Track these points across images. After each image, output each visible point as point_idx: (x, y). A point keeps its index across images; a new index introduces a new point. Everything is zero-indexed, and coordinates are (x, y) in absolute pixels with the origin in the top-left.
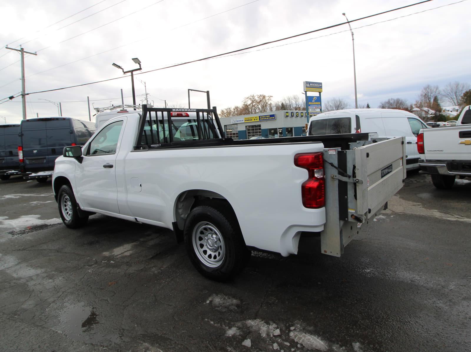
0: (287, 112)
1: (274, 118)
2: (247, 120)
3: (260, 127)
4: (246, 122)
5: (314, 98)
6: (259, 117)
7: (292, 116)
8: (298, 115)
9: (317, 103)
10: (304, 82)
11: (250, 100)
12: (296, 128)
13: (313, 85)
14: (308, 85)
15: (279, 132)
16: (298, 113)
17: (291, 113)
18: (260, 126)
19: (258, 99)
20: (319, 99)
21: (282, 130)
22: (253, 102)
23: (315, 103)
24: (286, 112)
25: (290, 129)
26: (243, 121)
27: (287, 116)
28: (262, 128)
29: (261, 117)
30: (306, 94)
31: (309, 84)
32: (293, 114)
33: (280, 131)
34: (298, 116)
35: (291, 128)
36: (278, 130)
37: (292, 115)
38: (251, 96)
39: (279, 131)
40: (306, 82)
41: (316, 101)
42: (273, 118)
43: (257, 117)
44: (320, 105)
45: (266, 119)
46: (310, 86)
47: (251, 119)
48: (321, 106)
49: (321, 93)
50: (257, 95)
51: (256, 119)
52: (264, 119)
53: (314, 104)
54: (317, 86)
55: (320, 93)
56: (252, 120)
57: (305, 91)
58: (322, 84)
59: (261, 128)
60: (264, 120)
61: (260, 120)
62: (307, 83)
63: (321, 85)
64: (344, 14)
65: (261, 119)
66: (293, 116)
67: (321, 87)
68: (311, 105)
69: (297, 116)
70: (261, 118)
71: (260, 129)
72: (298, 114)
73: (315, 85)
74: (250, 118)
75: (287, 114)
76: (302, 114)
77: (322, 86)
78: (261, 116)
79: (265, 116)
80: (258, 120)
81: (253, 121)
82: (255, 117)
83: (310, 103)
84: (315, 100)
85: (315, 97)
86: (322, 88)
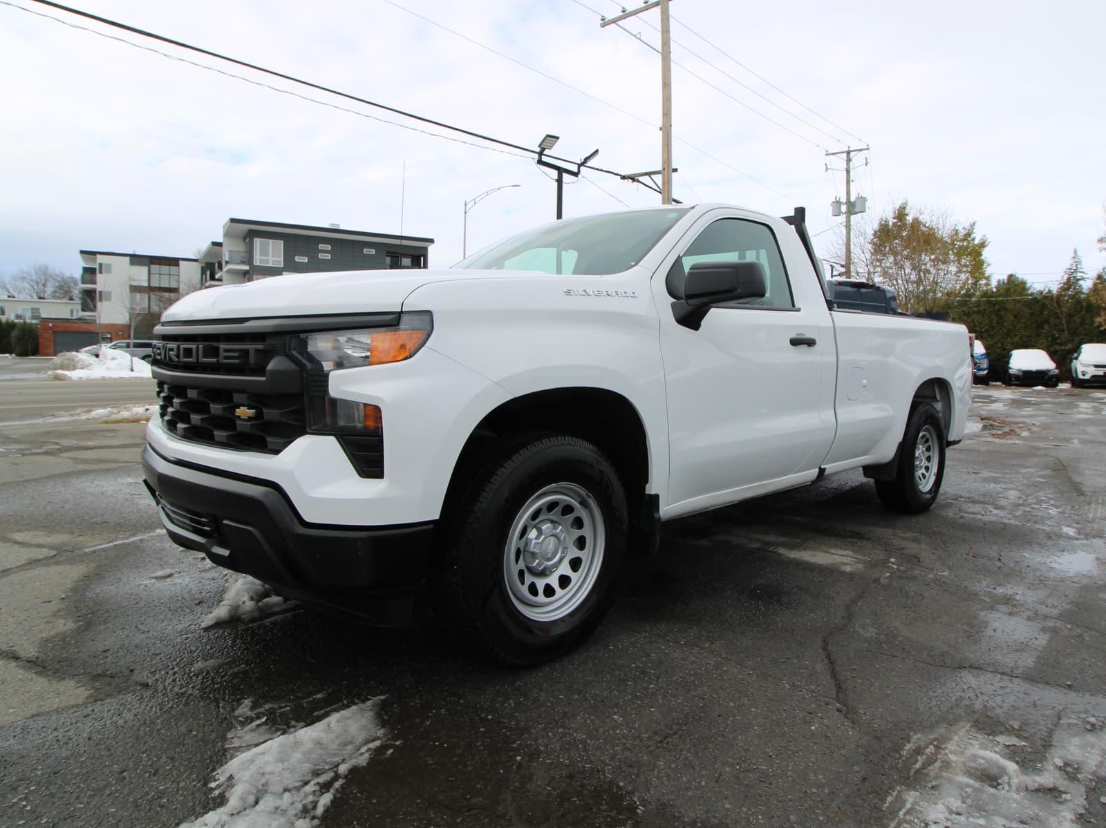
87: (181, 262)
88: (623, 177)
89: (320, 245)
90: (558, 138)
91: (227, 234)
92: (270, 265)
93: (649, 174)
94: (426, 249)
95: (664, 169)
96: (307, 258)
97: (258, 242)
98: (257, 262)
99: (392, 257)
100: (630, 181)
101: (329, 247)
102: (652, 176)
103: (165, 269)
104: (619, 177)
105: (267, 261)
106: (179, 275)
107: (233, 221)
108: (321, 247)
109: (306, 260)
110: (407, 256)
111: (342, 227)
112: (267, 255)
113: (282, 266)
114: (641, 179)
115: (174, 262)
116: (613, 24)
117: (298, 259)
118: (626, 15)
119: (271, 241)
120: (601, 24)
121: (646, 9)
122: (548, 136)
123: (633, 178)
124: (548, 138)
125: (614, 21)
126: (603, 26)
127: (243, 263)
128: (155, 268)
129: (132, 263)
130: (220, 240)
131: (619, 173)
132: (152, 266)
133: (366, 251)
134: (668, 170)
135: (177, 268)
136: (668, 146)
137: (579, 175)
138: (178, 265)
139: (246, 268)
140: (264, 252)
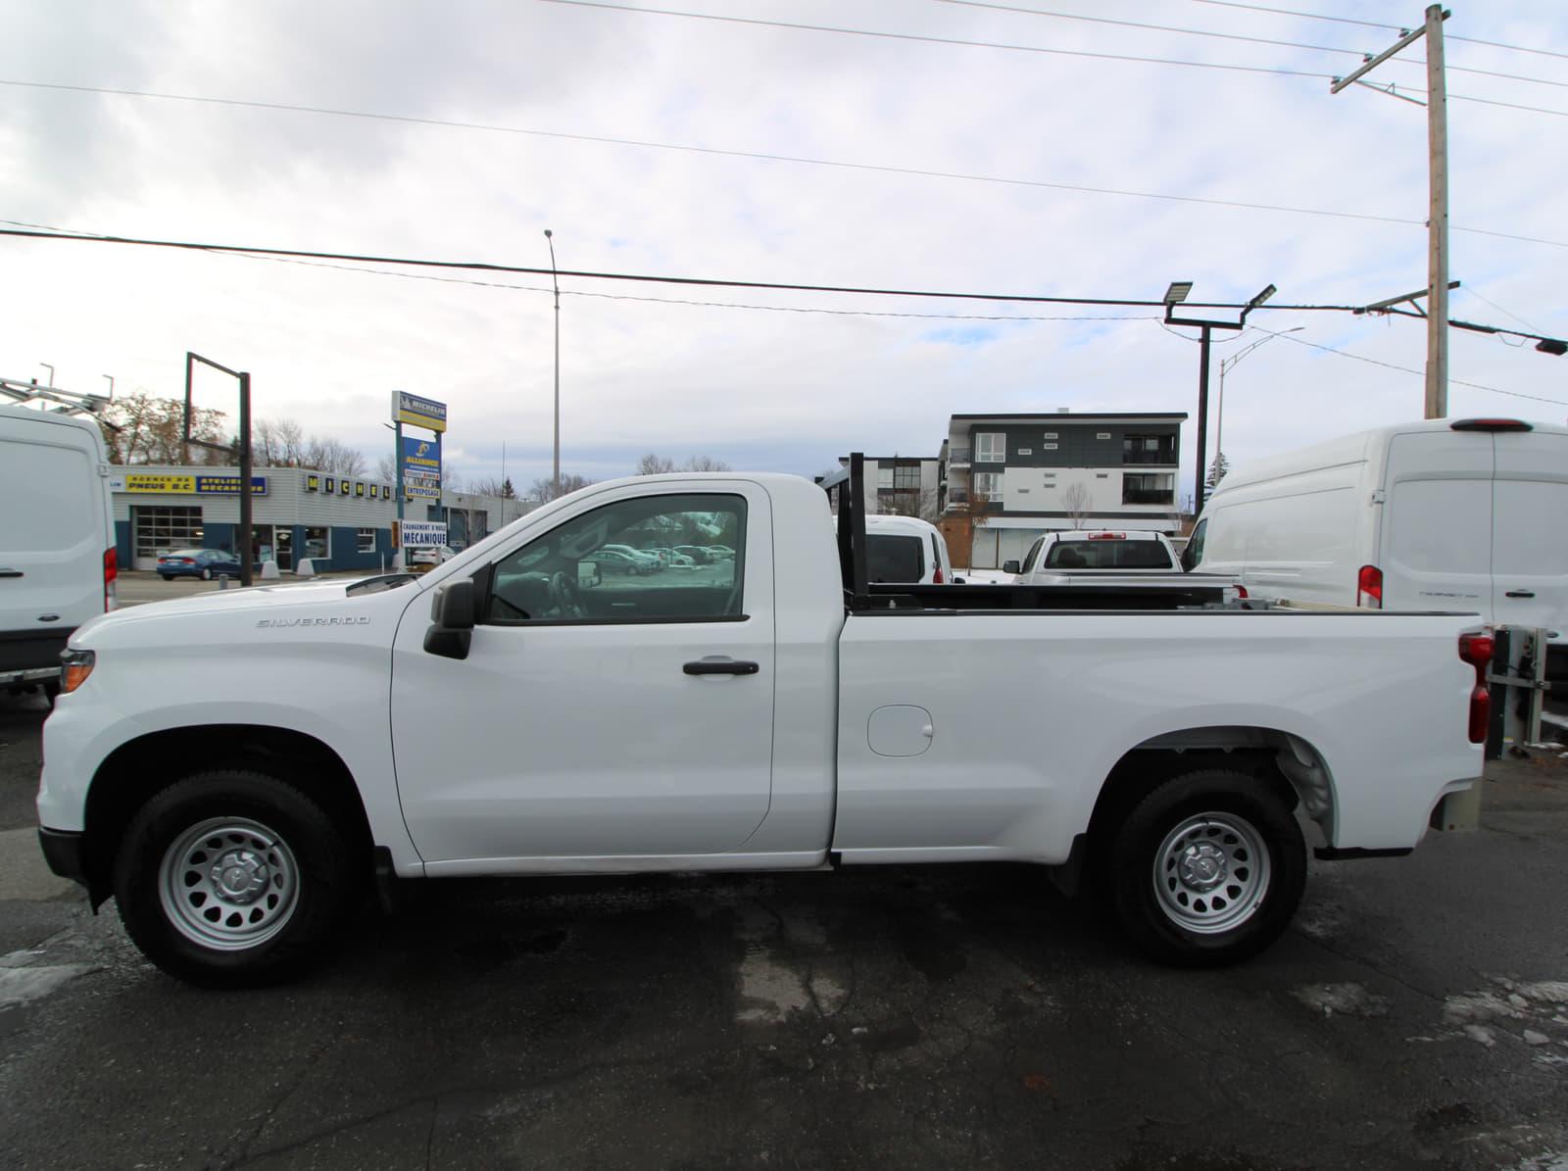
0: (314, 477)
1: (263, 492)
2: (140, 486)
3: (200, 515)
4: (134, 490)
5: (423, 445)
6: (199, 479)
7: (329, 491)
8: (346, 490)
9: (430, 462)
10: (394, 393)
11: (125, 412)
12: (339, 532)
13: (422, 406)
14: (407, 405)
15: (278, 539)
16: (348, 482)
17: (327, 480)
18: (197, 511)
19: (163, 413)
20: (435, 451)
21: (289, 531)
22: (137, 423)
23: (423, 462)
24: (310, 477)
25: (318, 531)
26: (119, 485)
27: (313, 489)
28: (208, 517)
29: (204, 481)
30: (398, 430)
31: (411, 401)
32: (332, 486)
33: (284, 537)
34: (347, 493)
35: (323, 530)
36: (275, 532)
37: (330, 488)
38: (132, 399)
39: (279, 534)
40: (402, 392)
41: (427, 456)
42: (260, 489)
43: (187, 480)
44: (437, 470)
45: (227, 488)
46: (412, 407)
47: (159, 482)
48: (440, 472)
49: (443, 435)
50: (159, 400)
51: (182, 484)
52: (219, 488)
53: (419, 463)
54: (431, 412)
55: (438, 434)
56: (162, 486)
57: (395, 422)
58: (445, 409)
59: (200, 520)
60: (217, 491)
61: (199, 489)
62: (404, 396)
63: (443, 412)
64: (548, 234)
65: (204, 488)
66: (332, 491)
67: (443, 418)
68: (412, 467)
69: (343, 492)
70: (205, 484)
71: (198, 523)
72: (347, 488)
73: (428, 407)
74: (156, 479)
75: (313, 484)
76: (360, 489)
77: (445, 416)
78: (208, 478)
79: (225, 479)
80: (193, 489)
81: (169, 489)
82: (180, 480)
83: (409, 459)
84: (423, 452)
85: (426, 442)
86: (445, 420)
87: (922, 462)
88: (1359, 311)
89: (1046, 434)
90: (1190, 284)
91: (952, 432)
92: (992, 461)
93: (1410, 298)
94: (1177, 427)
95: (1431, 286)
96: (1030, 450)
97: (980, 437)
98: (979, 459)
99: (1133, 440)
100: (1375, 313)
101: (1056, 436)
102: (1416, 300)
103: (908, 470)
104: (1351, 312)
105: (989, 457)
106: (920, 476)
107: (954, 417)
108: (1047, 436)
109: (1029, 452)
110: (1151, 437)
111: (1071, 411)
112: (989, 450)
113: (1004, 461)
114: (1395, 306)
115: (915, 462)
116: (1353, 83)
117: (1021, 452)
118: (1371, 62)
119: (993, 435)
120: (1332, 89)
121: (1404, 45)
122: (1174, 285)
123: (1382, 309)
124: (1174, 287)
125: (1354, 78)
126: (1335, 91)
127: (965, 461)
128: (899, 470)
129: (880, 467)
130: (947, 438)
131: (1351, 306)
132: (898, 468)
133: (1100, 436)
134: (1441, 285)
135: (918, 468)
136: (1439, 248)
137: (1244, 327)
138: (919, 465)
139: (968, 465)
140: (986, 449)
